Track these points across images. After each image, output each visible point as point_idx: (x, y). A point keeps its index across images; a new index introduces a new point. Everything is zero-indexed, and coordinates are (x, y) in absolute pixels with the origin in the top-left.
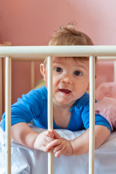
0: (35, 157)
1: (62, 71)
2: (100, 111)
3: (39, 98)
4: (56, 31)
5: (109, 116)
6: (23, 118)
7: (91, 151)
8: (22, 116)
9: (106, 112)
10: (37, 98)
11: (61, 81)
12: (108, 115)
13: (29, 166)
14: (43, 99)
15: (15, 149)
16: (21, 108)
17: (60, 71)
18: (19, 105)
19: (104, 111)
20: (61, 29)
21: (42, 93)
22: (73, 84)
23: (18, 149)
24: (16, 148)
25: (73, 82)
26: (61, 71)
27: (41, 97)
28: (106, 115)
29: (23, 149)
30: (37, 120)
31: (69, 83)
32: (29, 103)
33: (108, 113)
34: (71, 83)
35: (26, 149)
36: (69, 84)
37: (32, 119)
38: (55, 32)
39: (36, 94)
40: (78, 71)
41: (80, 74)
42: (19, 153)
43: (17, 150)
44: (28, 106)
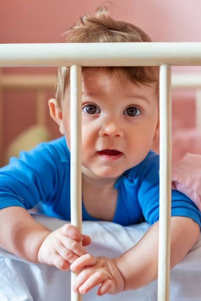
0: (44, 279)
1: (100, 112)
2: (178, 183)
3: (54, 160)
4: (71, 28)
5: (197, 193)
6: (18, 199)
7: (163, 267)
8: (15, 194)
9: (191, 185)
10: (50, 160)
11: (101, 133)
12: (195, 190)
13: (32, 298)
14: (62, 163)
15: (2, 262)
16: (15, 176)
17: (95, 111)
18: (9, 172)
19: (187, 183)
20: (82, 22)
21: (61, 151)
22: (127, 138)
23: (8, 262)
24: (3, 259)
25: (124, 132)
26: (97, 111)
27: (59, 158)
28: (192, 191)
29: (18, 261)
30: (49, 205)
31: (118, 136)
32: (32, 169)
33: (195, 186)
34: (121, 134)
35: (25, 261)
36: (118, 138)
37: (36, 202)
38: (71, 31)
39: (49, 152)
40: (132, 106)
41: (138, 112)
42: (10, 270)
43: (5, 264)
44: (29, 174)
